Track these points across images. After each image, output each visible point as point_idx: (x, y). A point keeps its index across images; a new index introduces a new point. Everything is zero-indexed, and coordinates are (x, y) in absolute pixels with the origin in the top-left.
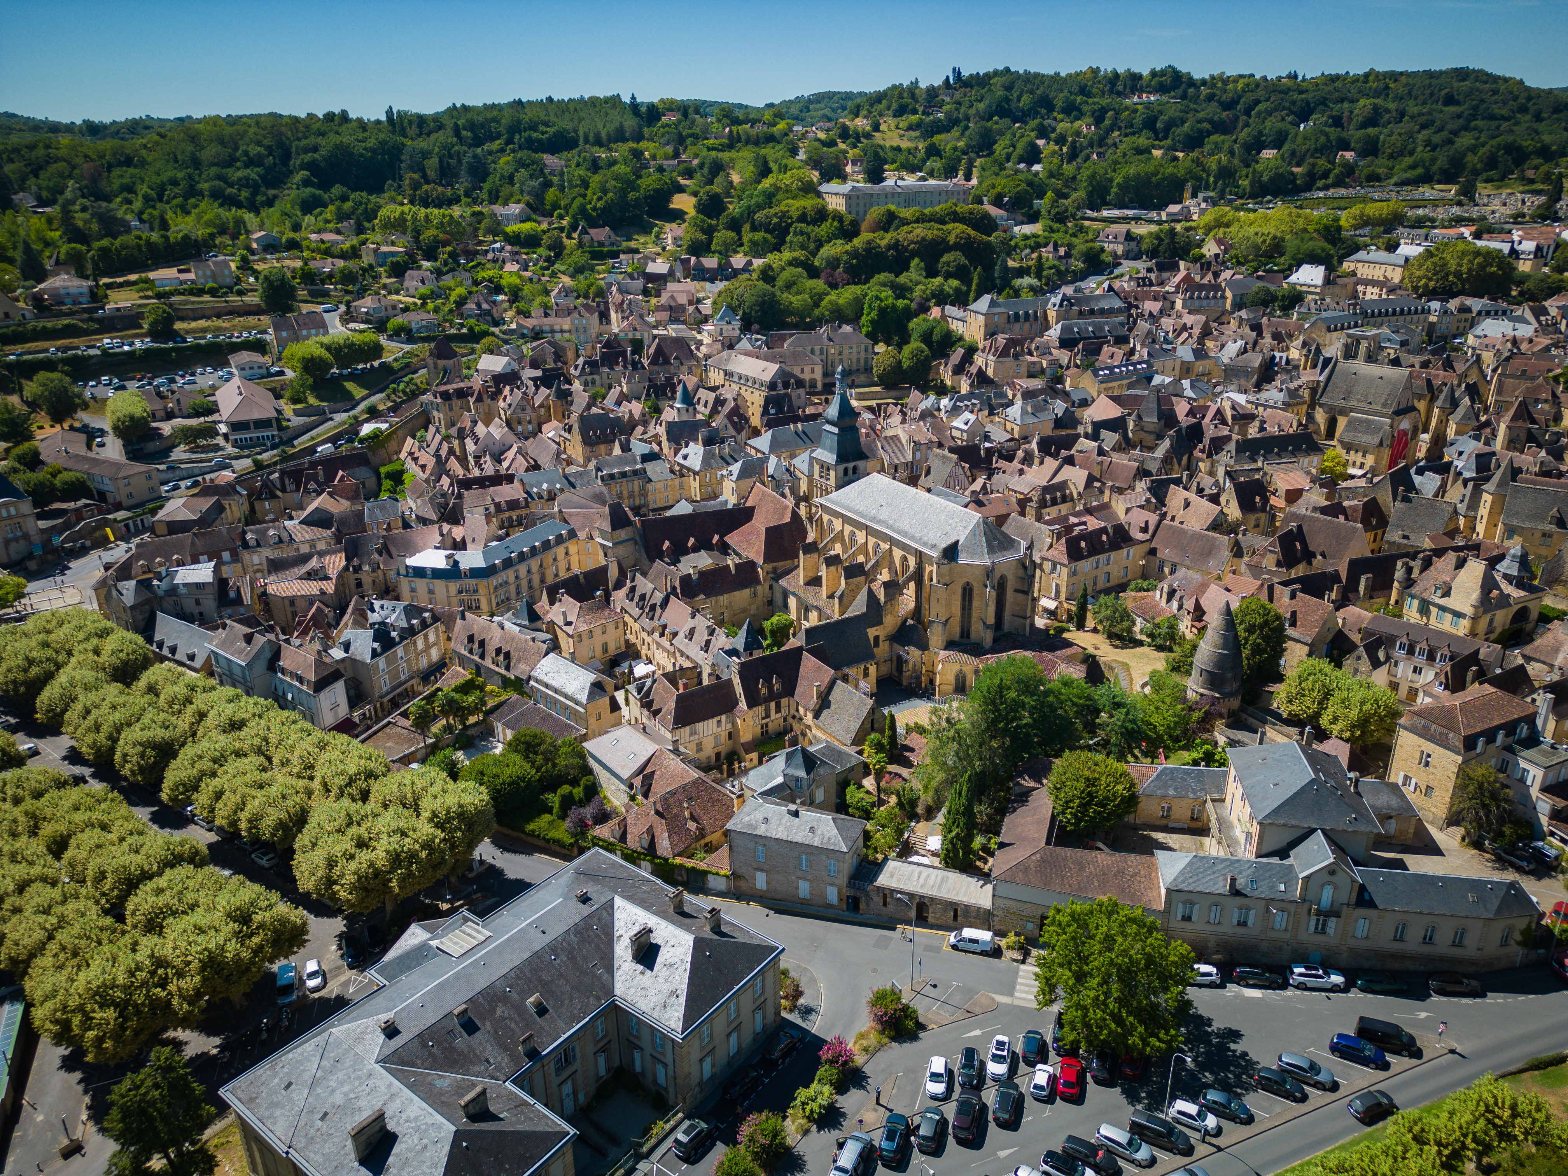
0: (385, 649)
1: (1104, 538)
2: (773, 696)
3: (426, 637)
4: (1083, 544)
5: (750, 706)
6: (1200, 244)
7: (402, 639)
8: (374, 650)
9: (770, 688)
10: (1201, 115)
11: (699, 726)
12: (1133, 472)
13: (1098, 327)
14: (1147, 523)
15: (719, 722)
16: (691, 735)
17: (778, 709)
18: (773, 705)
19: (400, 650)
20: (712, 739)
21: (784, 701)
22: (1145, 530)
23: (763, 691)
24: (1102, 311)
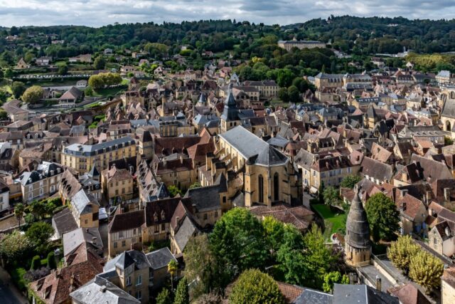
0: (33, 181)
1: (337, 161)
2: (160, 221)
3: (56, 178)
4: (327, 163)
5: (148, 225)
6: (405, 64)
7: (43, 177)
8: (28, 181)
9: (159, 217)
10: (411, 30)
11: (125, 233)
12: (359, 136)
13: (361, 86)
14: (359, 157)
15: (135, 231)
16: (120, 236)
17: (163, 229)
18: (160, 226)
19: (41, 183)
20: (130, 240)
21: (167, 224)
22: (358, 159)
23: (156, 218)
24: (363, 81)
